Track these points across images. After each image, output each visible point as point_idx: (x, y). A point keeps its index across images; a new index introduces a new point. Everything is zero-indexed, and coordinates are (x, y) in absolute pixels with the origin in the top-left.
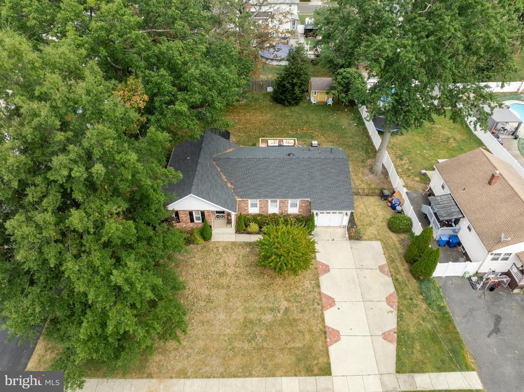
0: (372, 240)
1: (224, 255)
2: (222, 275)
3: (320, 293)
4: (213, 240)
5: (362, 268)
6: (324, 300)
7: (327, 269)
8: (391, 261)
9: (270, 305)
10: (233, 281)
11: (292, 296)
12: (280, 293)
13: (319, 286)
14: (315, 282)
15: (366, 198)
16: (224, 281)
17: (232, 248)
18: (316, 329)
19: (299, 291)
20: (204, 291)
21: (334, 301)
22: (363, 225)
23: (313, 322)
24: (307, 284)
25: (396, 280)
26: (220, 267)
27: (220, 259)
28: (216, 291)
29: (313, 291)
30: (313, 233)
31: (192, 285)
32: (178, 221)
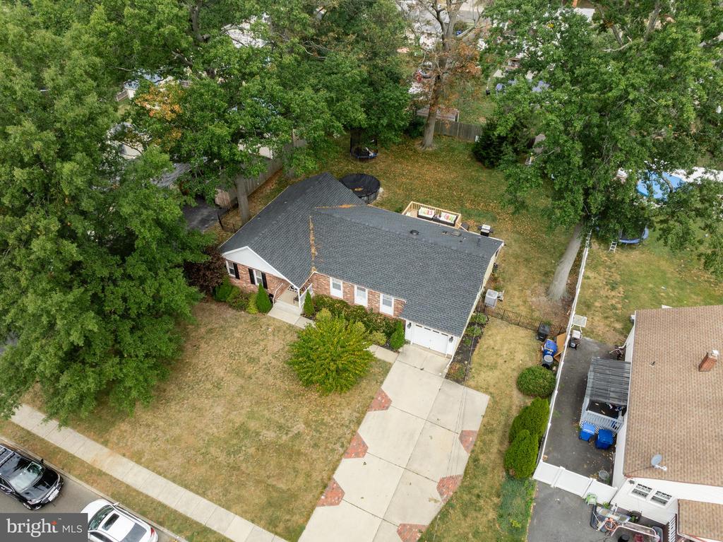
0: (478, 390)
1: (271, 338)
2: (252, 360)
3: (354, 432)
4: (270, 314)
5: (436, 423)
6: (354, 444)
7: (385, 404)
8: (487, 429)
9: (282, 421)
10: (259, 374)
11: (316, 421)
12: (305, 410)
13: (359, 422)
14: (358, 415)
15: (514, 327)
16: (249, 369)
17: (284, 332)
18: (316, 476)
19: (329, 419)
21: (365, 451)
22: (481, 365)
23: (319, 465)
24: (346, 414)
25: (474, 460)
26: (255, 351)
27: (263, 340)
28: (232, 377)
29: (347, 426)
30: (400, 350)
31: (212, 360)
32: (238, 277)
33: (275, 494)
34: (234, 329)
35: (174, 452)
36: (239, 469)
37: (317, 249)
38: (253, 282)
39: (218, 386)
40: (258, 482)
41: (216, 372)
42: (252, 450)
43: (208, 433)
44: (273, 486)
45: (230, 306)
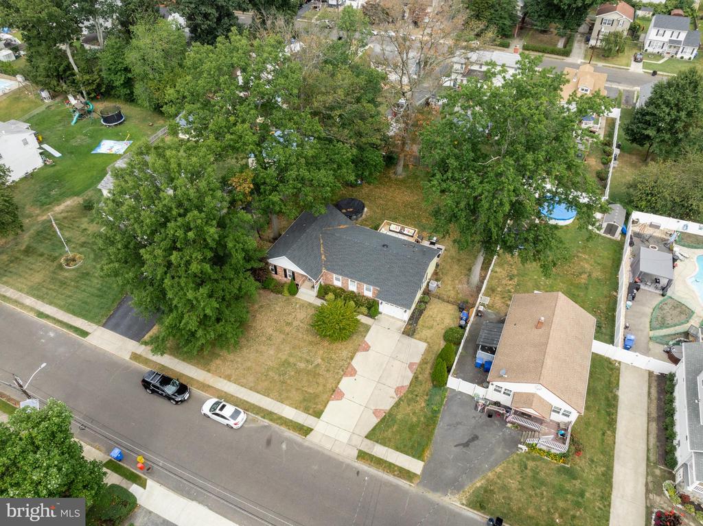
0: (421, 341)
2: (289, 324)
3: (349, 364)
4: (296, 296)
5: (395, 358)
6: (349, 369)
7: (367, 348)
8: (424, 362)
9: (308, 358)
10: (293, 332)
11: (328, 358)
13: (352, 358)
14: (351, 354)
15: (446, 304)
17: (306, 307)
18: (329, 386)
19: (335, 356)
21: (356, 373)
22: (423, 326)
23: (331, 380)
24: (345, 354)
25: (416, 378)
26: (290, 319)
27: (294, 312)
28: (278, 334)
29: (345, 360)
30: (376, 318)
31: (264, 324)
32: (276, 273)
33: (307, 395)
34: (276, 306)
35: (249, 375)
36: (286, 383)
37: (325, 256)
38: (286, 276)
39: (270, 339)
40: (297, 389)
41: (268, 331)
42: (293, 373)
43: (267, 365)
44: (306, 391)
45: (272, 291)
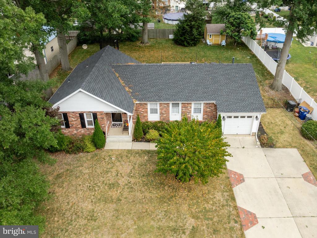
0: (287, 148)
1: (118, 164)
2: (112, 186)
3: (236, 207)
5: (283, 177)
6: (243, 216)
9: (172, 224)
10: (125, 194)
11: (201, 212)
12: (185, 207)
13: (233, 199)
14: (228, 194)
15: (272, 109)
16: (114, 194)
17: (127, 156)
19: (209, 205)
20: (87, 206)
21: (255, 217)
24: (219, 196)
26: (111, 178)
27: (112, 168)
28: (102, 206)
29: (227, 205)
31: (73, 198)
32: (68, 126)
34: (81, 168)
37: (130, 88)
38: (83, 126)
39: (92, 217)
41: (84, 207)
45: (68, 152)
